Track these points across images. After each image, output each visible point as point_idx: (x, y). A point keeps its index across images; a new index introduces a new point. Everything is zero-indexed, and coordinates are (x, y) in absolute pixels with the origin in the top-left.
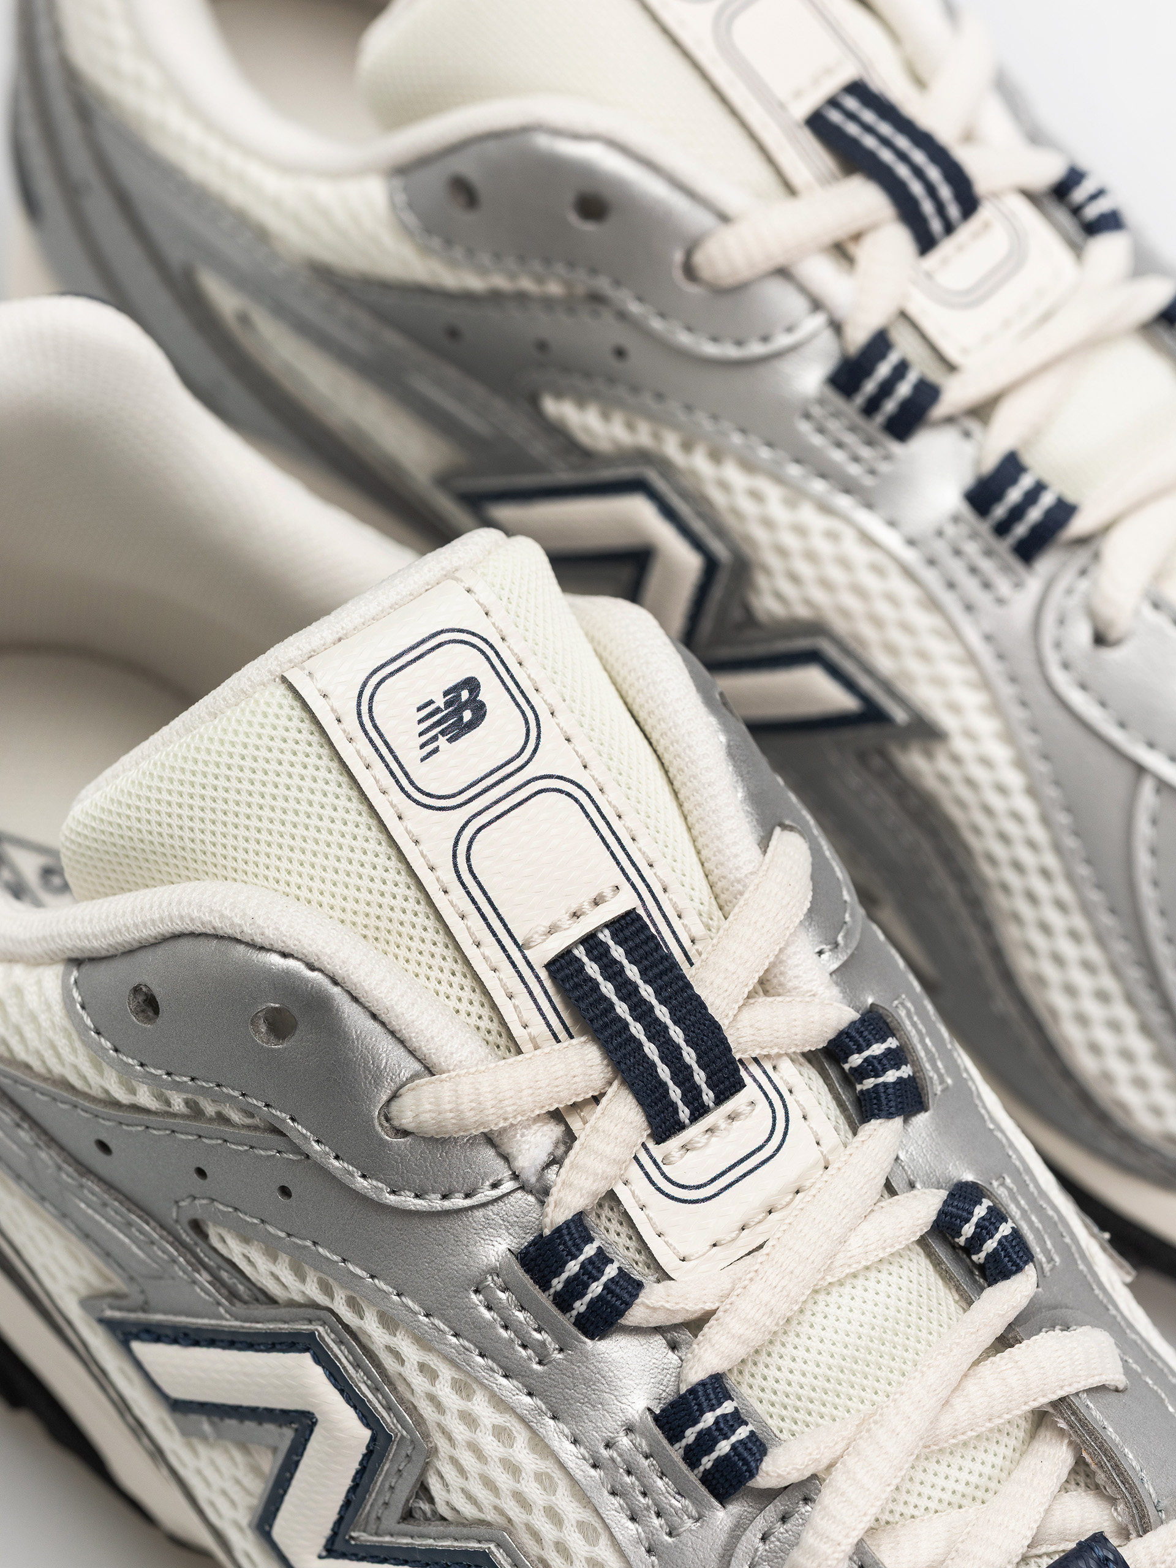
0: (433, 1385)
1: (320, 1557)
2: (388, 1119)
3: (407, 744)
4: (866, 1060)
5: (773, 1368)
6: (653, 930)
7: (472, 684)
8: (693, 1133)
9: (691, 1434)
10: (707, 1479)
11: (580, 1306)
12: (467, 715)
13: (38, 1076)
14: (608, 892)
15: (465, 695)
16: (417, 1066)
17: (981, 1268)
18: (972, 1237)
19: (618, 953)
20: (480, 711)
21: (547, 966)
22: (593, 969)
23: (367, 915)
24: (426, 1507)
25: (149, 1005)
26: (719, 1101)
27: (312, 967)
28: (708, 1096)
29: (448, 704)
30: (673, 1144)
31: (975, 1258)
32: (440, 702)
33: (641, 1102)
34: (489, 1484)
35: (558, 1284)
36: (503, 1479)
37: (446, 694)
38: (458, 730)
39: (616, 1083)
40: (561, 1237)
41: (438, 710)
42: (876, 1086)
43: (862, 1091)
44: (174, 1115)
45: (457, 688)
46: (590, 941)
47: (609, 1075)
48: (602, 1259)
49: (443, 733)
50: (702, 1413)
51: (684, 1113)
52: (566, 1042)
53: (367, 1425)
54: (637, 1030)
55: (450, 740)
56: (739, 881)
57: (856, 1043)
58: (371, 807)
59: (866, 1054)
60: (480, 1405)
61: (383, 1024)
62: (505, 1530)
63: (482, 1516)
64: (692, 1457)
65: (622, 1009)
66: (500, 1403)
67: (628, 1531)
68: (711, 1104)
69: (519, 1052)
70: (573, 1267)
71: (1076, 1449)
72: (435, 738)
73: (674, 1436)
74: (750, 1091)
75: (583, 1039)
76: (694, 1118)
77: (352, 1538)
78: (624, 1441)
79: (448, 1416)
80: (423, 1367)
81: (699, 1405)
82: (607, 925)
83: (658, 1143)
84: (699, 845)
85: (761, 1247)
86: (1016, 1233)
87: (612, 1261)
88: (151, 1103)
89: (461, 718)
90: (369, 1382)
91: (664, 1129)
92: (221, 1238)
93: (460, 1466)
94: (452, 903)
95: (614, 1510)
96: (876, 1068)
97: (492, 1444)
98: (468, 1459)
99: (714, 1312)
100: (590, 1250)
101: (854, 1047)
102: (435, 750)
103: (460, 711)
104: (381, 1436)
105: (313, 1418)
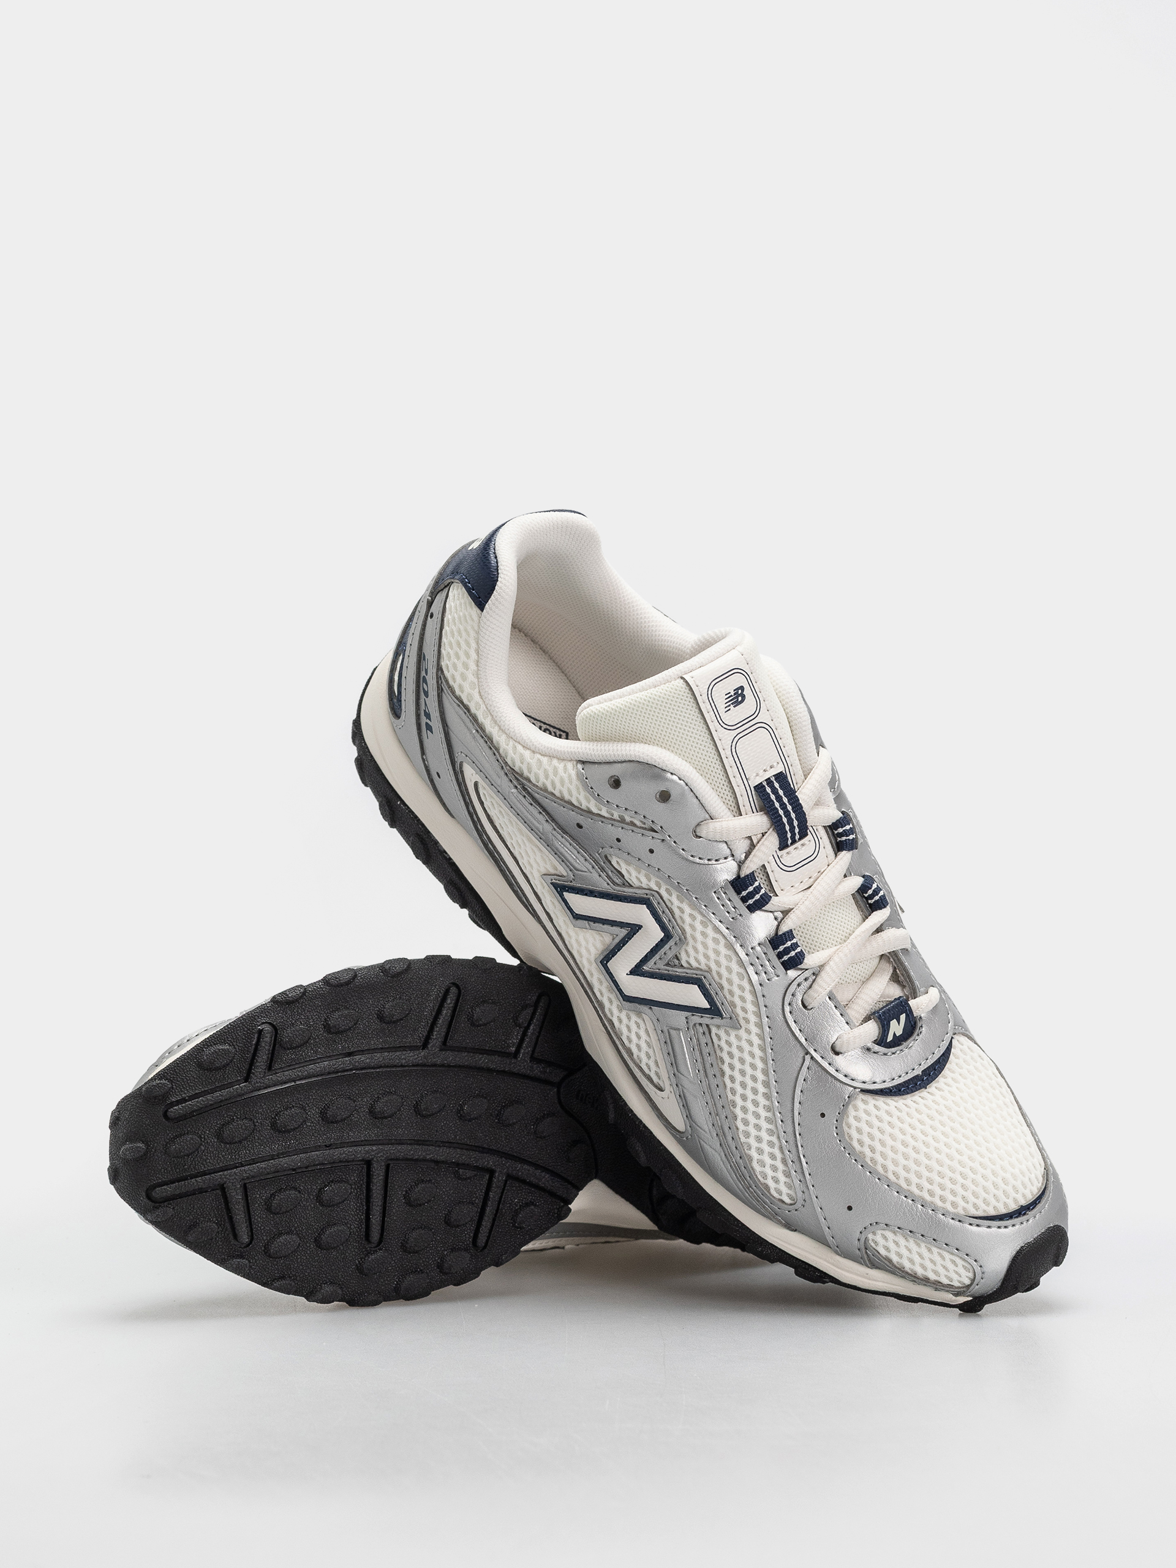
0: (694, 921)
1: (627, 974)
2: (695, 832)
3: (721, 707)
4: (844, 831)
6: (792, 786)
7: (742, 688)
8: (791, 848)
9: (781, 948)
10: (784, 963)
11: (751, 902)
12: (740, 699)
13: (558, 798)
14: (775, 765)
15: (740, 691)
16: (707, 816)
17: (870, 905)
18: (871, 894)
19: (777, 785)
20: (744, 697)
21: (755, 787)
22: (769, 790)
23: (699, 761)
24: (677, 961)
25: (616, 783)
26: (800, 839)
27: (680, 779)
28: (797, 837)
29: (735, 694)
30: (784, 851)
31: (870, 901)
32: (732, 693)
33: (779, 835)
34: (706, 957)
35: (743, 894)
36: (712, 955)
37: (734, 690)
38: (737, 703)
39: (771, 830)
40: (748, 878)
41: (731, 696)
42: (846, 840)
43: (840, 841)
44: (614, 820)
45: (737, 689)
46: (768, 781)
47: (769, 826)
48: (759, 888)
49: (732, 704)
50: (787, 942)
51: (790, 841)
52: (756, 813)
53: (663, 931)
54: (781, 812)
55: (734, 707)
57: (841, 824)
58: (708, 726)
59: (844, 828)
60: (710, 931)
61: (700, 801)
62: (708, 972)
63: (700, 967)
64: (780, 955)
65: (777, 805)
66: (717, 930)
67: (754, 978)
68: (797, 840)
69: (741, 815)
70: (751, 889)
71: (895, 969)
72: (729, 705)
73: (775, 948)
74: (809, 837)
75: (761, 813)
76: (792, 844)
77: (643, 969)
78: (758, 949)
79: (696, 933)
80: (691, 915)
81: (786, 939)
82: (774, 776)
83: (780, 850)
84: (794, 733)
85: (810, 887)
86: (884, 896)
87: (757, 881)
88: (606, 815)
89: (738, 700)
90: (667, 917)
91: (783, 846)
92: (618, 862)
93: (696, 950)
94: (729, 762)
95: (751, 970)
96: (846, 834)
97: (711, 944)
98: (700, 947)
99: (793, 909)
100: (757, 884)
101: (841, 826)
102: (729, 710)
103: (737, 697)
104: (668, 936)
105: (640, 927)
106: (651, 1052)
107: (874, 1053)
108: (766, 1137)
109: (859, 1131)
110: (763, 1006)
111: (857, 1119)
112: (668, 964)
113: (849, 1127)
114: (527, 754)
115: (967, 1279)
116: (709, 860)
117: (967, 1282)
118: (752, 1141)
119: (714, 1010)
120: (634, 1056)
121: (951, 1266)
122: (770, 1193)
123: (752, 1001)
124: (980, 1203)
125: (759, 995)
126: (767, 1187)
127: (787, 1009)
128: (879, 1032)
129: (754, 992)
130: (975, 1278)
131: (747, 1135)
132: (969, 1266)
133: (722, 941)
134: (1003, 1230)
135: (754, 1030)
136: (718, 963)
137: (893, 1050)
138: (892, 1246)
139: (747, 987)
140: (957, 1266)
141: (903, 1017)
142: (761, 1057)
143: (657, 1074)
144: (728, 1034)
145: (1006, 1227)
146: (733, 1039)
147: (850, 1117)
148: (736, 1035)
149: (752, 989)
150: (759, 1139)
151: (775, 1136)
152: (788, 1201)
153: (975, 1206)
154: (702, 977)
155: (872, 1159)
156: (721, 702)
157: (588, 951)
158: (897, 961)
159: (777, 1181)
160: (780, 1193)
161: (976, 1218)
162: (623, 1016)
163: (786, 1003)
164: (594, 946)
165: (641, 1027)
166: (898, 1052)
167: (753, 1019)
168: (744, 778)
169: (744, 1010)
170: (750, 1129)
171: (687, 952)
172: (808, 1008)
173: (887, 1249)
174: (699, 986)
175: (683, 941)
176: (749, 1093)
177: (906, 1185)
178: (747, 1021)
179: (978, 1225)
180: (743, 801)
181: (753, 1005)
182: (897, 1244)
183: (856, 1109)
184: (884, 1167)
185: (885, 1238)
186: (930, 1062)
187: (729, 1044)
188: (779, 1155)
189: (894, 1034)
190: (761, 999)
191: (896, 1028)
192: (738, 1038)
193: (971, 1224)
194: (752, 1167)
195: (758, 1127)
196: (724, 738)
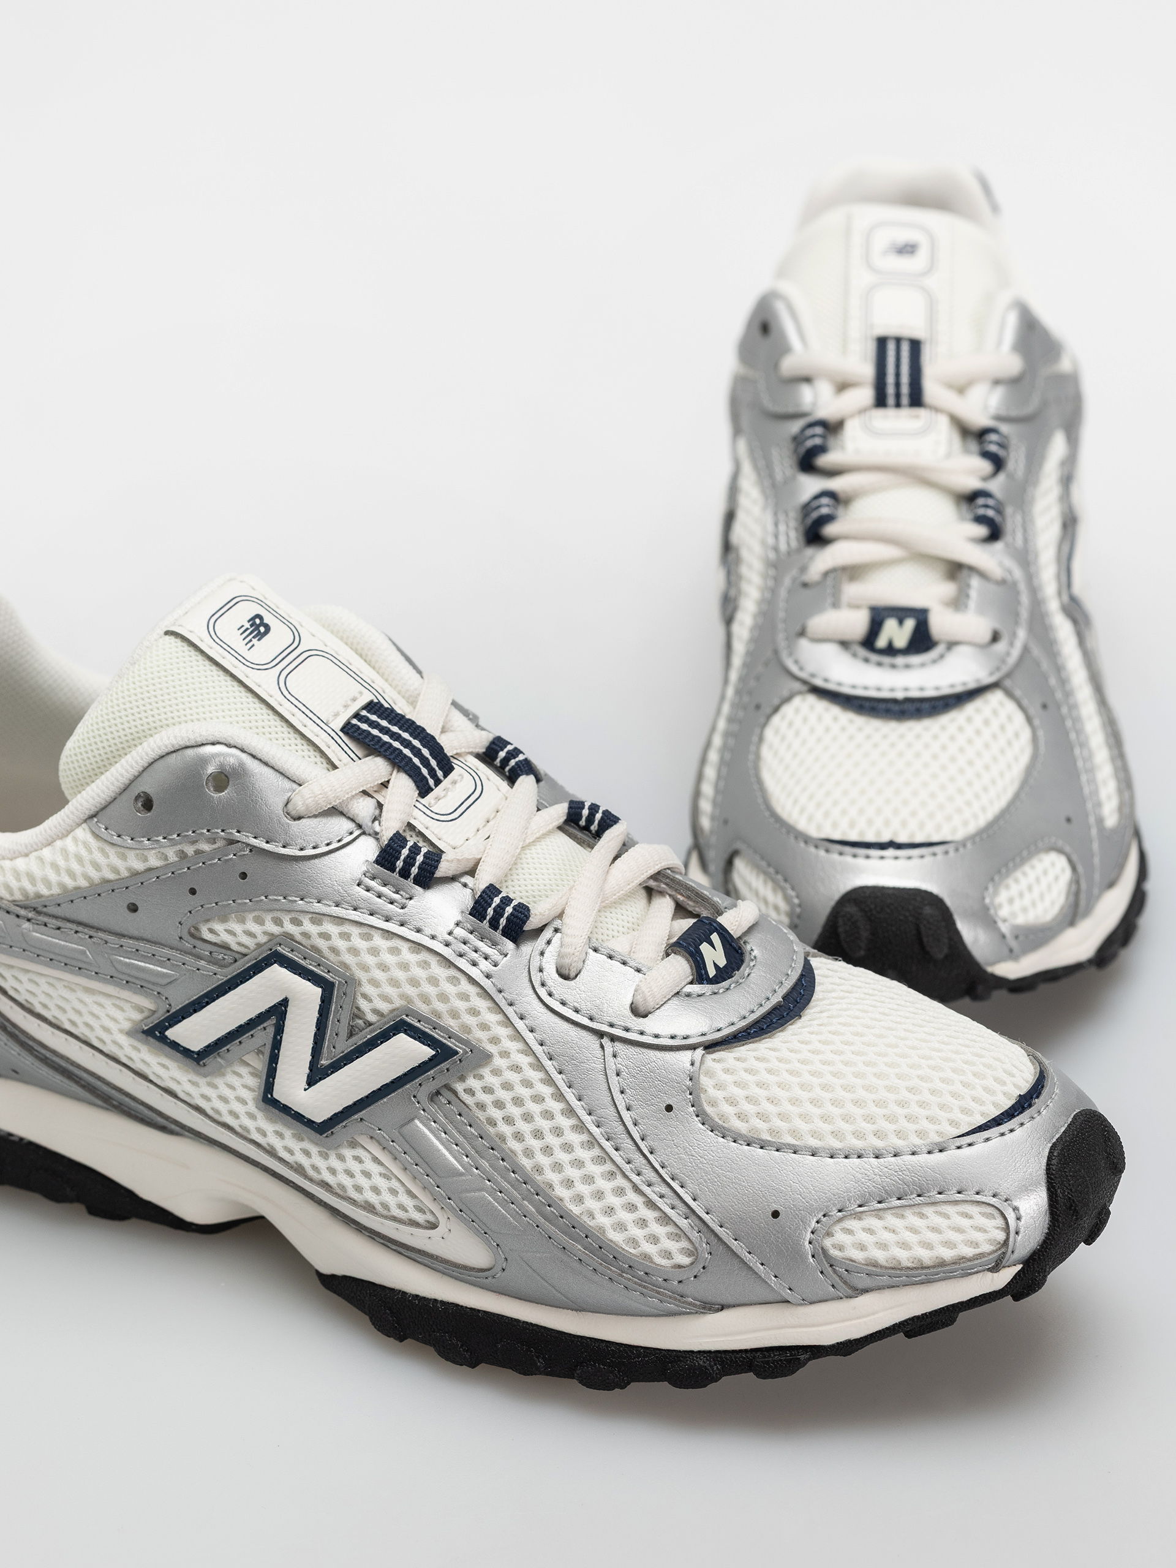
0: (350, 942)
1: (305, 1090)
2: (288, 814)
4: (506, 752)
5: (517, 886)
7: (259, 616)
8: (438, 791)
9: (490, 912)
10: (505, 933)
11: (414, 870)
12: (262, 629)
13: (86, 890)
14: (358, 695)
15: (258, 621)
16: (294, 784)
18: (588, 816)
19: (371, 717)
20: (267, 626)
21: (342, 730)
22: (364, 726)
24: (360, 1022)
25: (148, 804)
26: (445, 776)
28: (440, 774)
29: (251, 626)
30: (430, 797)
31: (590, 828)
32: (248, 625)
33: (410, 776)
34: (394, 983)
35: (400, 864)
36: (400, 975)
37: (249, 621)
38: (260, 636)
39: (395, 772)
40: (392, 844)
41: (247, 629)
42: (516, 764)
44: (171, 865)
45: (253, 619)
46: (357, 715)
47: (391, 769)
48: (415, 851)
49: (254, 637)
50: (493, 901)
51: (431, 782)
53: (319, 986)
54: (397, 745)
55: (259, 640)
56: (416, 690)
57: (499, 746)
59: (505, 749)
60: (378, 941)
61: (273, 768)
62: (407, 1004)
63: (393, 1004)
64: (494, 924)
65: (385, 738)
66: (388, 935)
67: (473, 972)
68: (442, 778)
69: (340, 768)
70: (405, 853)
72: (251, 641)
73: (481, 918)
74: (458, 771)
75: (369, 758)
76: (436, 785)
77: (321, 1065)
78: (459, 930)
79: (362, 955)
80: (343, 936)
81: (490, 897)
82: (362, 708)
83: (422, 797)
85: (489, 837)
86: (607, 811)
87: (409, 840)
88: (157, 862)
89: (260, 631)
90: (313, 963)
91: (424, 790)
92: (211, 931)
93: (375, 983)
94: (286, 709)
95: (462, 963)
96: (513, 755)
97: (389, 959)
98: (379, 975)
99: (481, 859)
100: (410, 844)
101: (499, 749)
102: (253, 645)
103: (258, 628)
104: (327, 988)
105: (285, 1002)
106: (395, 1184)
107: (699, 996)
108: (606, 1186)
109: (732, 1101)
110: (508, 1006)
111: (719, 1086)
112: (351, 1035)
113: (713, 1104)
114: (21, 864)
115: (997, 1231)
116: (328, 844)
117: (1001, 1236)
118: (591, 1204)
119: (443, 1053)
120: (377, 1207)
121: (965, 1223)
122: (655, 1264)
123: (489, 1008)
124: (957, 1115)
125: (492, 991)
126: (647, 1257)
127: (542, 992)
128: (691, 966)
129: (485, 994)
130: (1007, 1223)
131: (579, 1199)
132: (990, 1210)
133: (404, 947)
134: (1009, 1137)
135: (513, 1046)
136: (414, 982)
137: (725, 984)
138: (865, 1237)
139: (472, 990)
140: (971, 1217)
141: (715, 937)
142: (541, 1080)
143: (421, 1210)
144: (481, 1077)
145: (1012, 1131)
146: (491, 1080)
147: (708, 1090)
148: (492, 1072)
149: (478, 990)
150: (599, 1195)
151: (619, 1177)
152: (685, 1260)
153: (952, 1123)
154: (404, 1017)
155: (771, 1131)
156: (237, 642)
157: (240, 1100)
158: (671, 883)
159: (654, 1239)
160: (668, 1255)
161: (963, 1135)
162: (334, 1162)
163: (537, 985)
164: (245, 1086)
165: (364, 1159)
166: (733, 986)
167: (503, 1032)
168: (322, 723)
169: (484, 1027)
170: (578, 1189)
171: (365, 996)
172: (573, 974)
173: (862, 1247)
174: (405, 1032)
175: (351, 982)
176: (551, 1140)
177: (838, 1143)
178: (495, 1040)
179: (970, 1145)
180: (334, 752)
181: (491, 1012)
182: (870, 1231)
183: (710, 1074)
184: (793, 1132)
185: (849, 1232)
186: (788, 984)
187: (488, 1090)
188: (638, 1200)
189: (716, 965)
190: (498, 998)
191: (714, 955)
192: (496, 1072)
193: (959, 1148)
194: (609, 1240)
195: (589, 1179)
196: (265, 683)
